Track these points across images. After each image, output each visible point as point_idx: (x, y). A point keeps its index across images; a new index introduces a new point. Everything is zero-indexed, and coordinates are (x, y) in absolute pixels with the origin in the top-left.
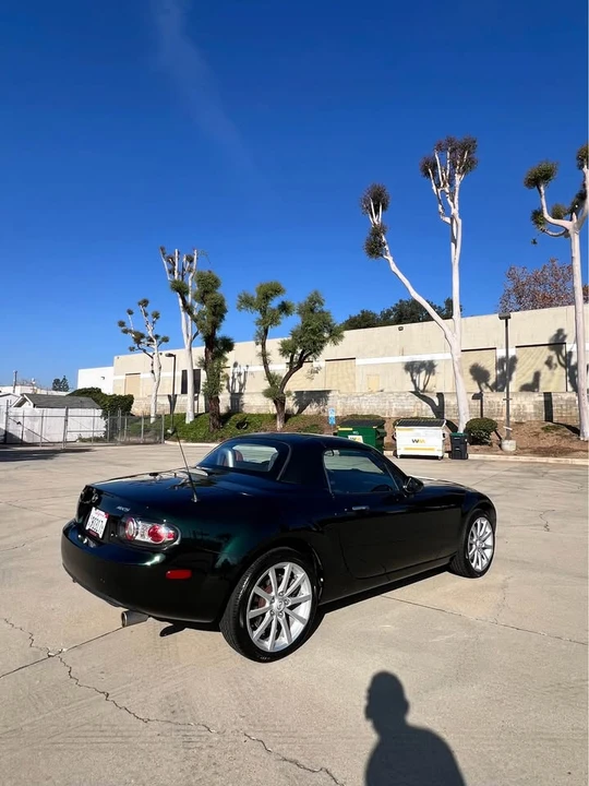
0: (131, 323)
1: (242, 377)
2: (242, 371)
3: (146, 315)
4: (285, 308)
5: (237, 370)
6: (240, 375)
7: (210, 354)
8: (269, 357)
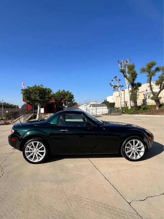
0: (113, 84)
1: (149, 94)
2: (149, 92)
3: (117, 80)
4: (158, 69)
5: (147, 92)
6: (148, 93)
7: (133, 89)
8: (152, 87)
